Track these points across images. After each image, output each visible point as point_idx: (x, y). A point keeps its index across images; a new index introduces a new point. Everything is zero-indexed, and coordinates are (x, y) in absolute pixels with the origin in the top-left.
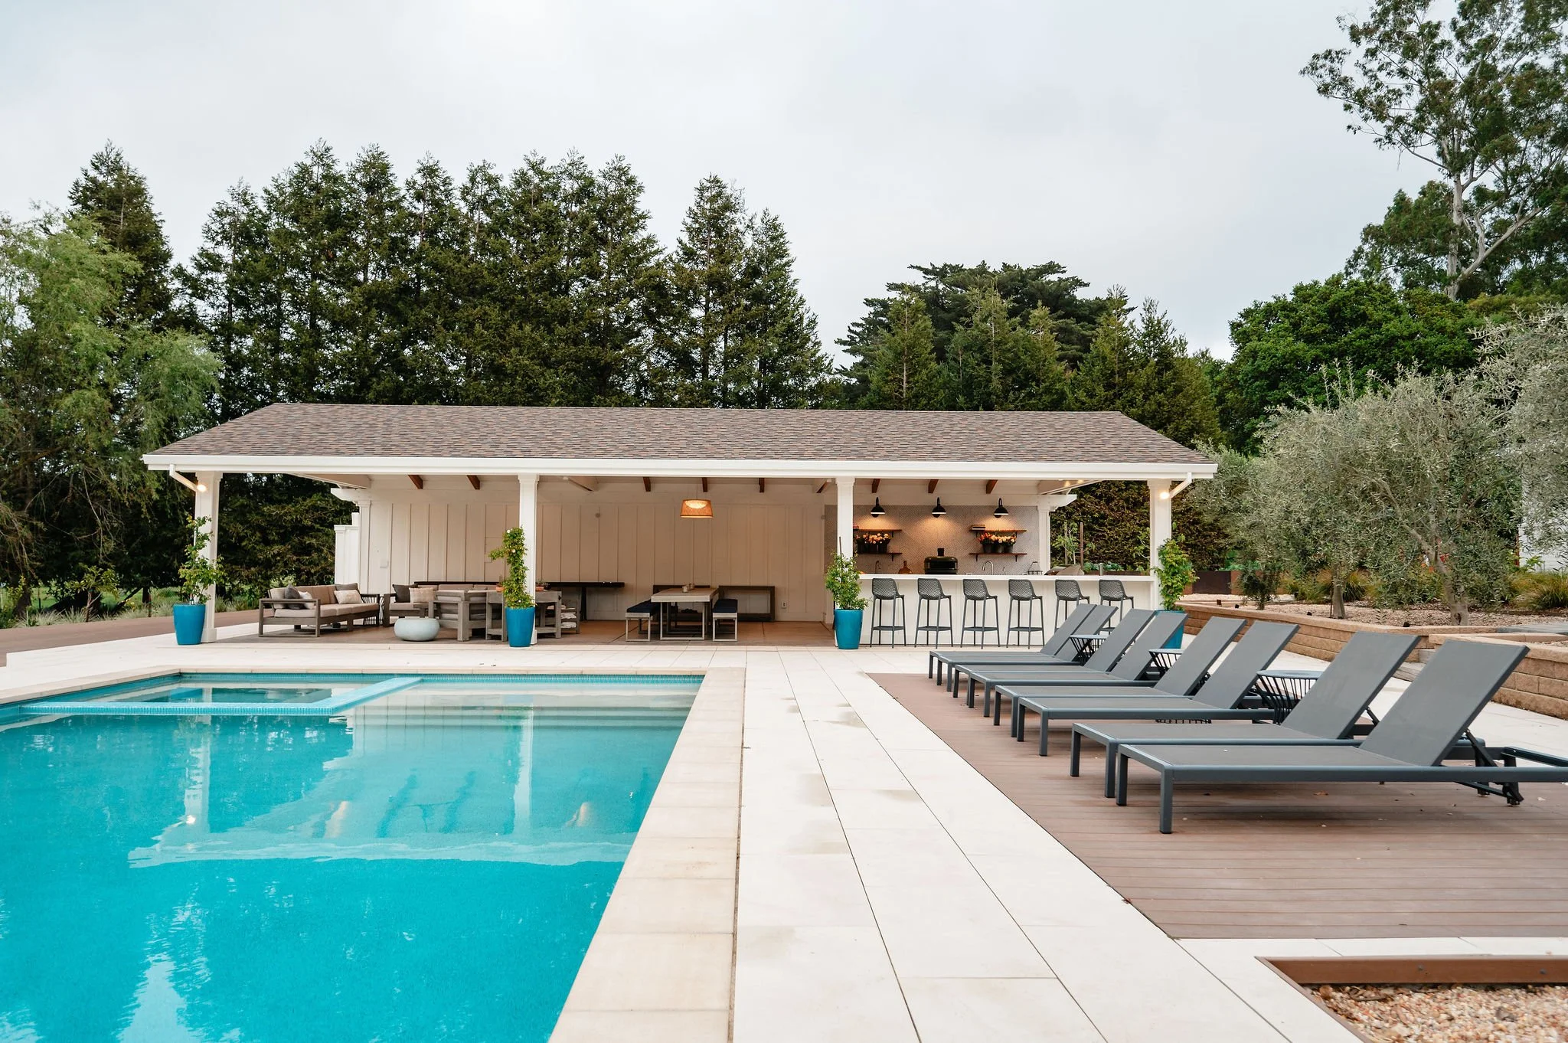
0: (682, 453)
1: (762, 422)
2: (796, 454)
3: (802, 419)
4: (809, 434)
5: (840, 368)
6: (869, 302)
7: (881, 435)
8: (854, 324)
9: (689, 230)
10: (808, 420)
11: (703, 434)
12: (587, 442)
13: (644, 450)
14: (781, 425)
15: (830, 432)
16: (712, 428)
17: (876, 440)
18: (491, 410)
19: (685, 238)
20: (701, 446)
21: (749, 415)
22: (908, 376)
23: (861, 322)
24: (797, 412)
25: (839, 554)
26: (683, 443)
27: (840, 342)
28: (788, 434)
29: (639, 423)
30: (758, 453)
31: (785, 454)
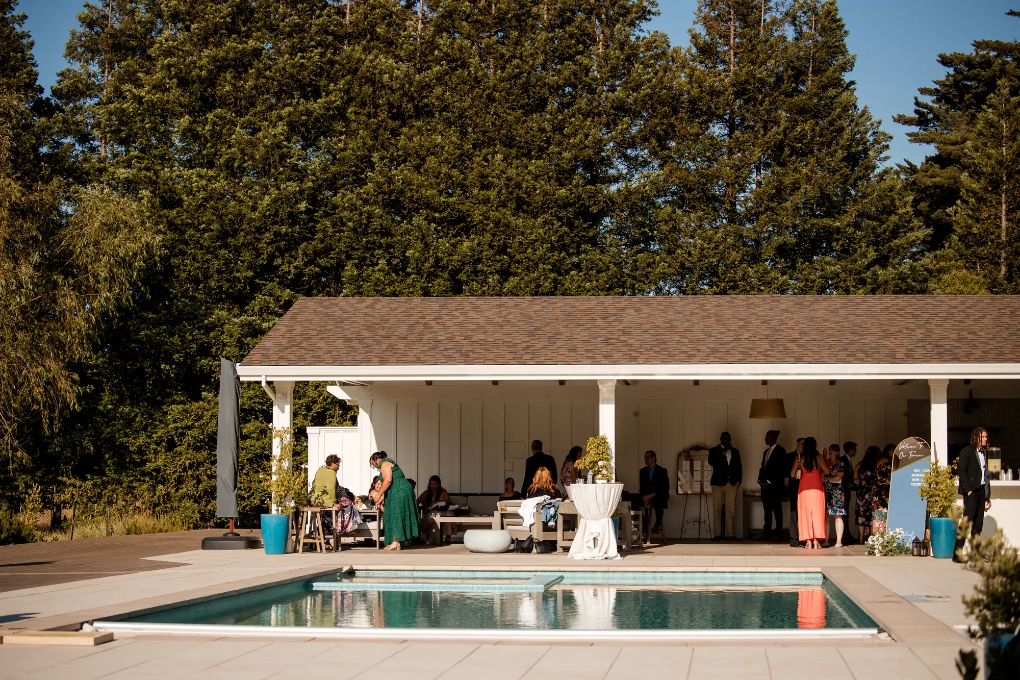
0: (768, 356)
1: (842, 313)
2: (887, 355)
3: (887, 309)
4: (897, 329)
5: (905, 164)
6: (945, 61)
7: (976, 328)
8: (923, 91)
9: (705, 20)
10: (893, 309)
11: (783, 331)
12: (665, 343)
13: (728, 352)
14: (864, 318)
15: (919, 326)
16: (791, 323)
17: (971, 337)
18: (538, 302)
19: (700, 29)
20: (786, 348)
21: (825, 304)
22: (1009, 211)
23: (933, 86)
24: (880, 299)
25: (933, 460)
26: (765, 344)
27: (902, 120)
28: (874, 330)
29: (709, 317)
30: (848, 355)
31: (876, 356)
